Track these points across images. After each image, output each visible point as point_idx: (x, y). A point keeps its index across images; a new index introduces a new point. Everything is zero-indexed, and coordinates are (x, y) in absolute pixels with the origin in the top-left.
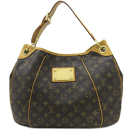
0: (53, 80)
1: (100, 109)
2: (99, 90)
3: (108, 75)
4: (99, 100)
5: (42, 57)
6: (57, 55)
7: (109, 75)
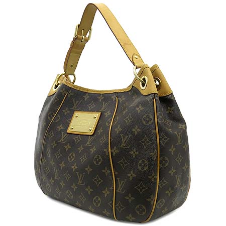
0: (69, 130)
1: (113, 188)
2: (114, 154)
3: (134, 130)
4: (113, 171)
5: (63, 94)
6: (87, 92)
7: (136, 130)
